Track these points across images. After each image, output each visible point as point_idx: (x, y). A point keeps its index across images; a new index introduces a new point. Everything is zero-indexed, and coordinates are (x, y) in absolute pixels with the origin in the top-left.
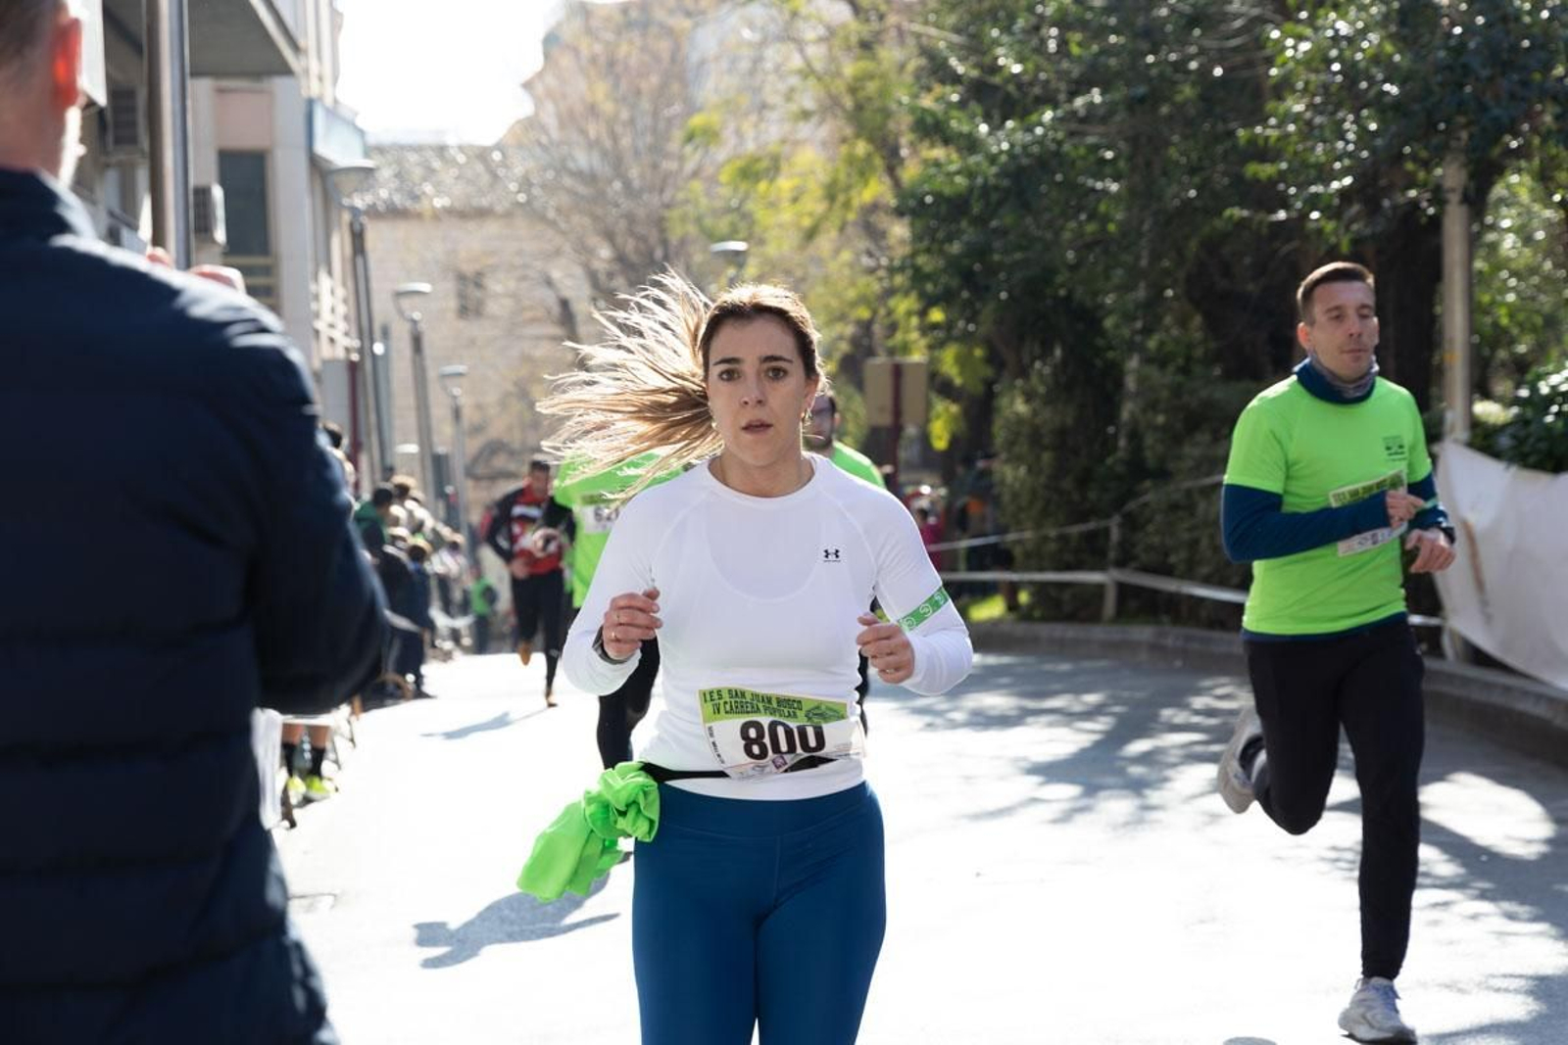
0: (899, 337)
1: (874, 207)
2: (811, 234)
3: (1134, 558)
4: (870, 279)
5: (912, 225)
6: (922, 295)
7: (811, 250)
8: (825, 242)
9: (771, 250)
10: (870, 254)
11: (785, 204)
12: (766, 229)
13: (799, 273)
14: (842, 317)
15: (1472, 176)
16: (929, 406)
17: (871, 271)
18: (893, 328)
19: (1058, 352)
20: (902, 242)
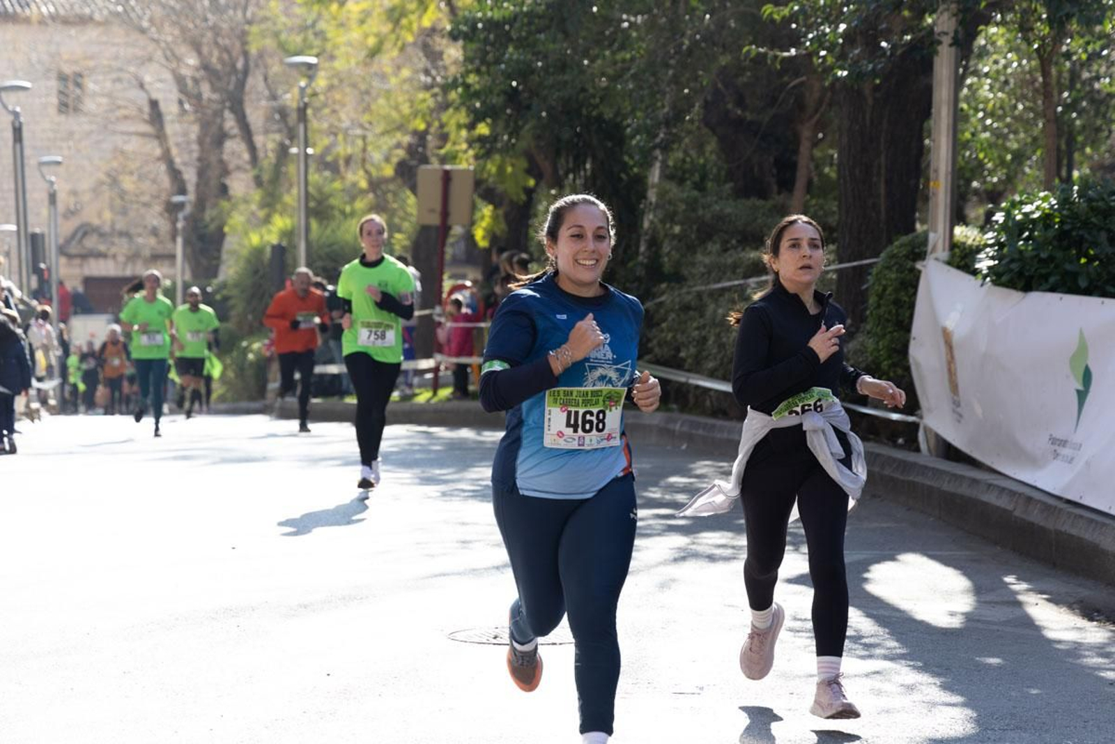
0: (448, 147)
1: (433, 30)
2: (374, 53)
3: (650, 351)
4: (427, 95)
5: (464, 48)
6: (472, 111)
7: (375, 68)
8: (386, 61)
9: (339, 64)
10: (427, 72)
11: (354, 24)
12: (336, 46)
13: (363, 87)
14: (400, 127)
15: (961, 23)
16: (474, 208)
17: (427, 88)
18: (444, 138)
19: (588, 166)
20: (455, 62)
